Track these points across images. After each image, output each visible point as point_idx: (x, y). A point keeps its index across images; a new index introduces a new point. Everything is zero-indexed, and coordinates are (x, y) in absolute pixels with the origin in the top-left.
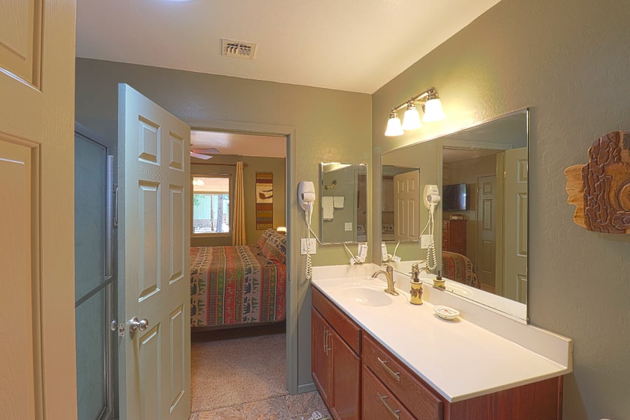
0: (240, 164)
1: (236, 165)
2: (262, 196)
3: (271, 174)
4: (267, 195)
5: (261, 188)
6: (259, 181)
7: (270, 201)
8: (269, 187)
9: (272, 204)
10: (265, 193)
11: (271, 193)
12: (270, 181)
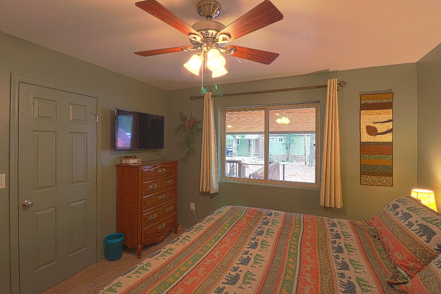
0: (333, 83)
1: (326, 86)
2: (372, 131)
3: (390, 93)
4: (381, 128)
5: (368, 118)
6: (365, 107)
7: (388, 138)
8: (386, 115)
9: (392, 143)
10: (376, 126)
11: (389, 126)
12: (388, 106)
